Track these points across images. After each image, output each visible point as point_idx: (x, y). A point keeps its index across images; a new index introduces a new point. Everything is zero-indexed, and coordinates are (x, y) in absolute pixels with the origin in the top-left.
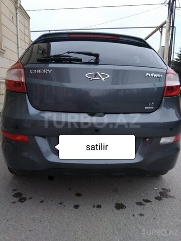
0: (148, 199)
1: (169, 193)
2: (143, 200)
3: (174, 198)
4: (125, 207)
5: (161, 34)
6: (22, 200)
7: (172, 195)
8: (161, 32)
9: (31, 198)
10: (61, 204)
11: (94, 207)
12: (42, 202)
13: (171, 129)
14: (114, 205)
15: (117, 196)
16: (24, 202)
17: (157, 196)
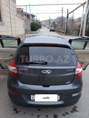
0: (67, 112)
1: (76, 109)
2: (66, 113)
3: (78, 112)
4: (58, 117)
5: (84, 8)
6: (17, 112)
7: (77, 110)
8: (84, 7)
9: (20, 111)
10: (32, 115)
11: (45, 116)
12: (25, 113)
13: (77, 91)
14: (53, 115)
15: (55, 111)
16: (18, 113)
17: (71, 111)
